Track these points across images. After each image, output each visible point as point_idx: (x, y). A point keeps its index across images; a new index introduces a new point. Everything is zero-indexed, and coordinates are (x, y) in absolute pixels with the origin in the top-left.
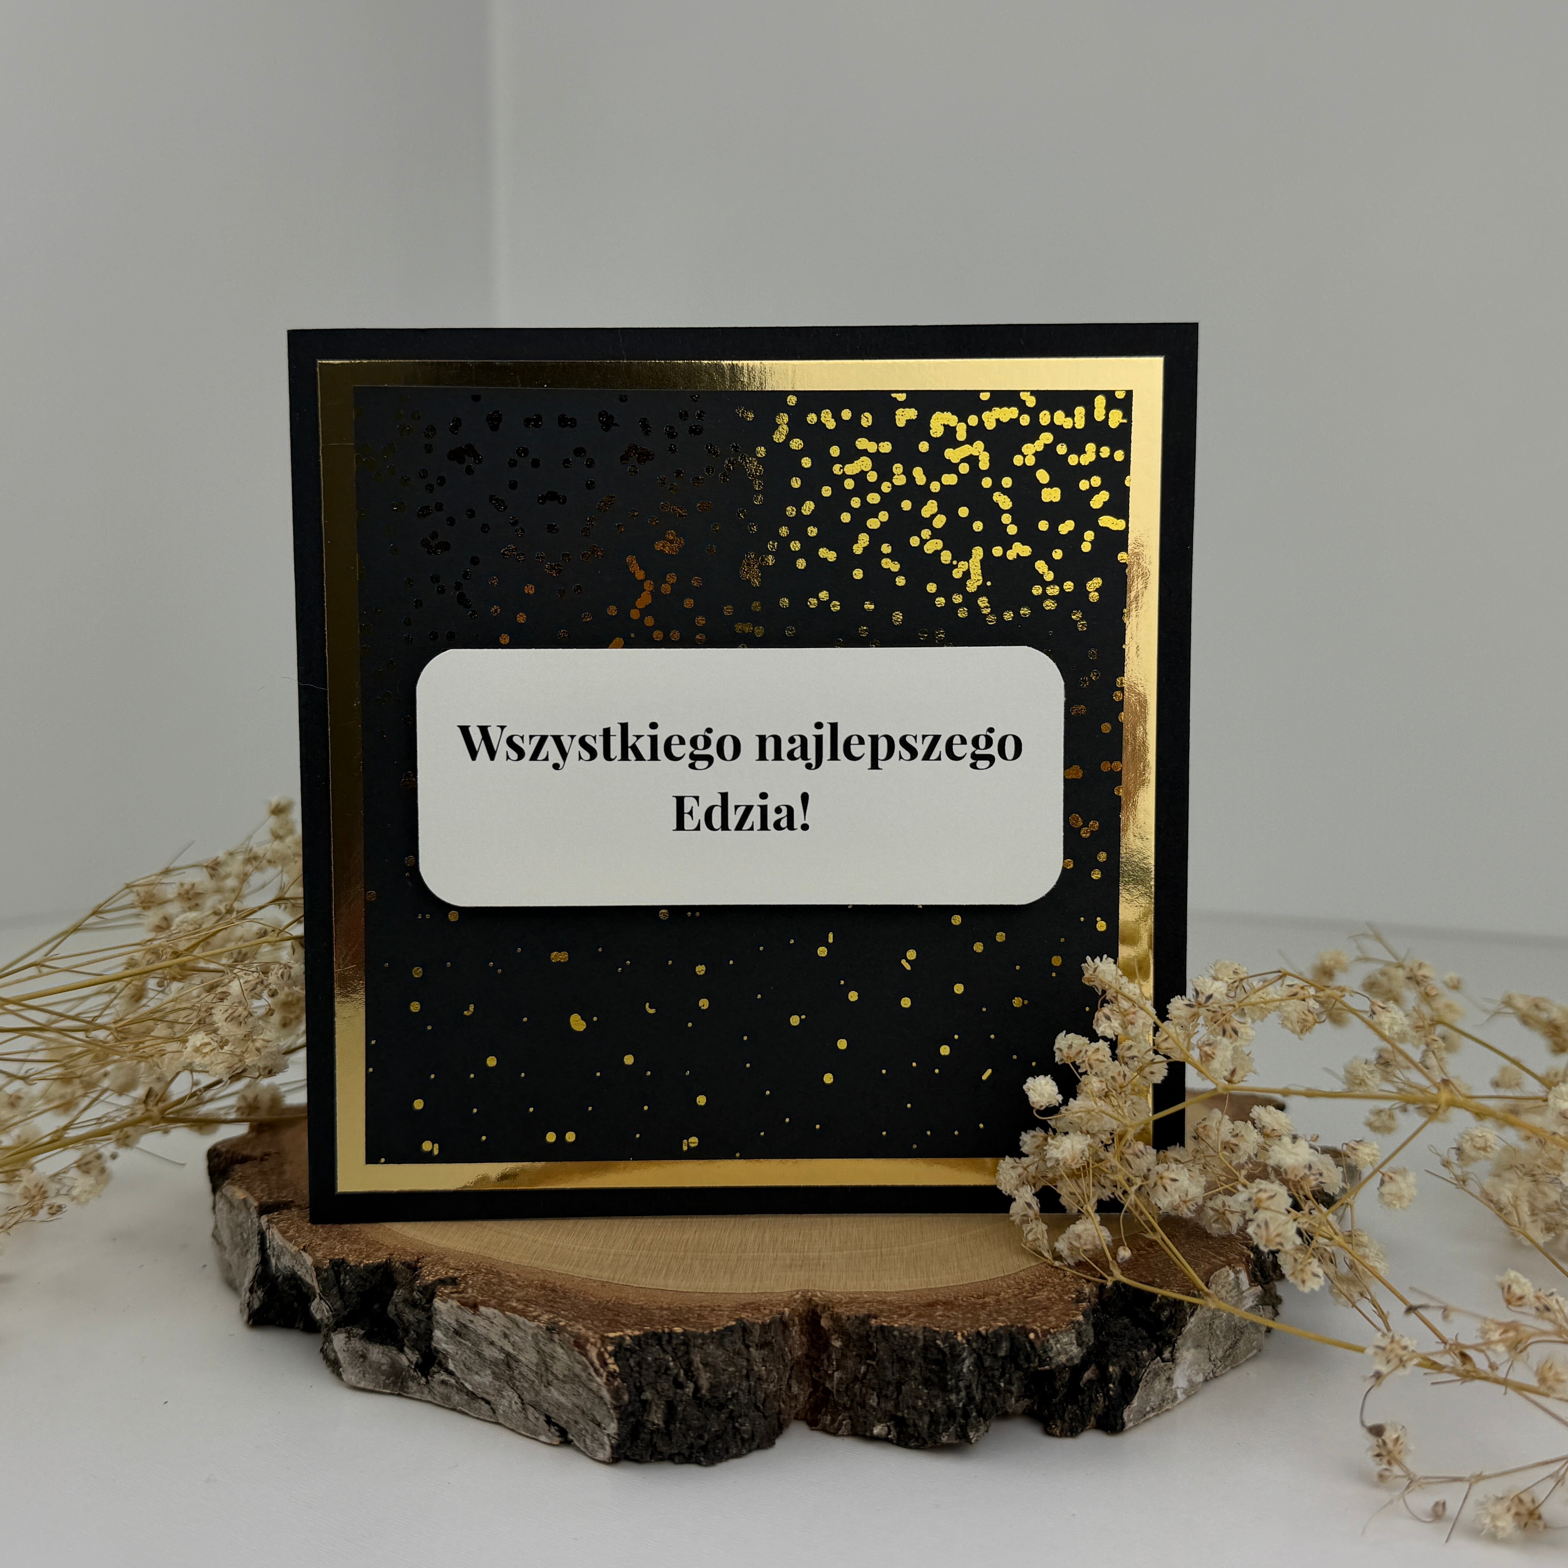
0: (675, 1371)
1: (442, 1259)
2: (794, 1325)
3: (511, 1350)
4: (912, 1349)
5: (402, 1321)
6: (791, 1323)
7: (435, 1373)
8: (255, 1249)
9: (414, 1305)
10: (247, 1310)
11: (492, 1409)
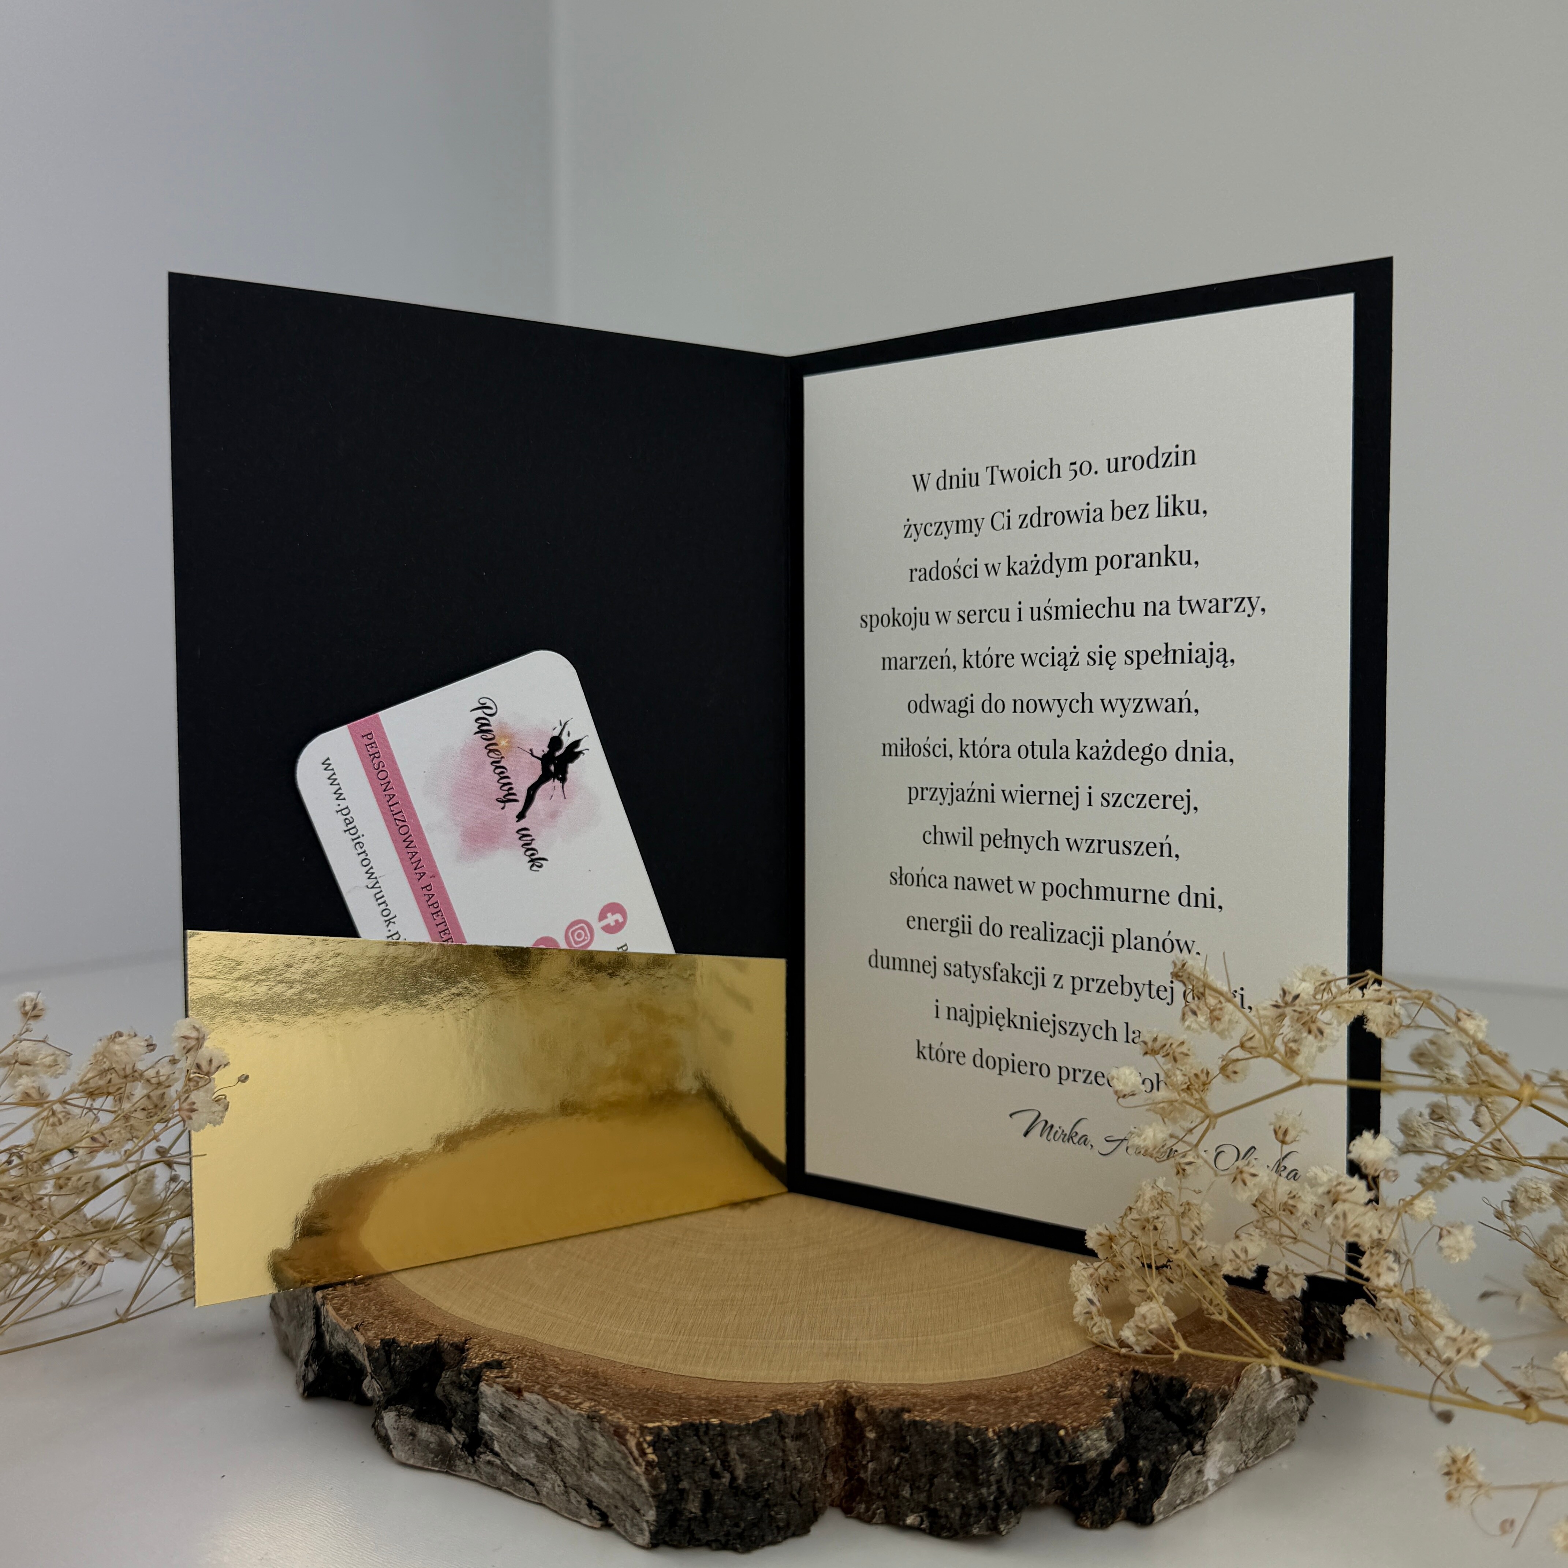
0: (712, 1462)
1: (489, 1340)
2: (829, 1417)
3: (554, 1435)
4: (944, 1443)
5: (450, 1401)
6: (826, 1415)
7: (481, 1453)
8: (310, 1323)
9: (461, 1387)
10: (302, 1383)
11: (536, 1490)
